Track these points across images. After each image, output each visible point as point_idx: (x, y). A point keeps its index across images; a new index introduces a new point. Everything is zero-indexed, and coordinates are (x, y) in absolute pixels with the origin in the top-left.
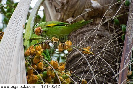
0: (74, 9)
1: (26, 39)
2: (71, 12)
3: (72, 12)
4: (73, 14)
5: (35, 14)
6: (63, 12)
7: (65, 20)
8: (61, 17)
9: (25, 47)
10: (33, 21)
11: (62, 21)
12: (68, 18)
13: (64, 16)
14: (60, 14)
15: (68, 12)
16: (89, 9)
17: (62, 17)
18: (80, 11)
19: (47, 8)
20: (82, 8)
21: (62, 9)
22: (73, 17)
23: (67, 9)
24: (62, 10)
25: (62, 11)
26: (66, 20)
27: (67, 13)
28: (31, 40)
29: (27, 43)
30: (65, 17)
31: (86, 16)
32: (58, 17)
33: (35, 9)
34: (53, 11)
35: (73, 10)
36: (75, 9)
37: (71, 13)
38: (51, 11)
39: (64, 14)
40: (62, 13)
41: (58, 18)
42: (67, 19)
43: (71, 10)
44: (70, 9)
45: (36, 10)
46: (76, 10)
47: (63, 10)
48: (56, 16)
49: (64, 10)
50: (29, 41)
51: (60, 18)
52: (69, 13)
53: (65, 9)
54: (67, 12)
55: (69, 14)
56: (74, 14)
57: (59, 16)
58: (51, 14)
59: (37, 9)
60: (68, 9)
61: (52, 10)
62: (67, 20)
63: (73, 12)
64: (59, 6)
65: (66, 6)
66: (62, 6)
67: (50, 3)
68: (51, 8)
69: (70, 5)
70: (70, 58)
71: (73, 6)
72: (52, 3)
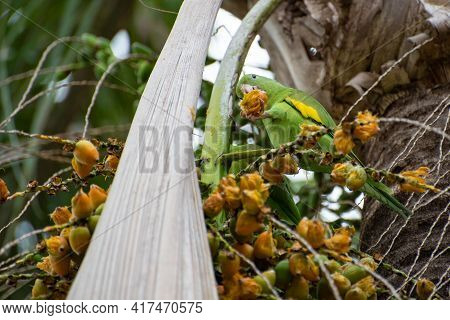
0: (369, 40)
1: (208, 160)
2: (358, 54)
3: (363, 52)
4: (368, 58)
5: (233, 73)
6: (332, 56)
7: (341, 83)
8: (327, 73)
9: (205, 190)
10: (229, 94)
11: (332, 88)
12: (353, 74)
13: (337, 72)
14: (322, 64)
15: (351, 54)
16: (421, 35)
17: (332, 73)
18: (390, 47)
19: (279, 52)
20: (396, 36)
21: (327, 45)
22: (368, 69)
23: (344, 43)
24: (328, 49)
25: (329, 54)
26: (344, 83)
27: (346, 58)
28: (226, 164)
29: (212, 176)
30: (341, 73)
31: (413, 60)
32: (318, 77)
33: (232, 55)
34: (299, 58)
35: (365, 45)
36: (373, 41)
37: (361, 56)
38: (292, 59)
39: (338, 63)
40: (331, 62)
41: (319, 81)
42: (350, 78)
43: (358, 47)
44: (356, 44)
45: (236, 59)
46: (376, 43)
47: (332, 49)
48: (311, 75)
49: (335, 50)
50: (218, 166)
51: (325, 79)
52: (353, 57)
53: (338, 44)
54: (348, 55)
55: (353, 62)
56: (370, 59)
57: (322, 74)
58: (291, 68)
59: (238, 54)
60: (350, 45)
61: (294, 55)
62: (348, 84)
63: (367, 54)
64: (318, 39)
65: (341, 36)
66: (328, 37)
67: (285, 29)
68: (291, 48)
69: (354, 30)
70: (372, 214)
71: (364, 32)
72: (290, 31)
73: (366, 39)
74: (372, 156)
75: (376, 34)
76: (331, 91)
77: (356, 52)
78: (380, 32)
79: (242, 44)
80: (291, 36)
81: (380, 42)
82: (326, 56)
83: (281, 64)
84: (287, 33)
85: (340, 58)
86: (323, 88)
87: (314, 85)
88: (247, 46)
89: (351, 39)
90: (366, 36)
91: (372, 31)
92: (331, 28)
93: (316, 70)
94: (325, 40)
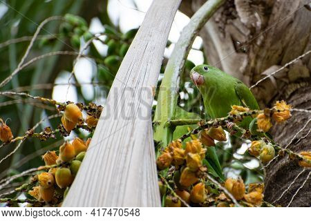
0: (282, 43)
1: (159, 124)
2: (273, 52)
3: (277, 51)
4: (280, 55)
5: (181, 59)
6: (254, 51)
7: (258, 72)
8: (249, 64)
9: (157, 145)
10: (177, 75)
11: (252, 74)
12: (268, 66)
13: (256, 63)
14: (245, 56)
15: (268, 50)
17: (252, 64)
18: (298, 49)
19: (212, 42)
20: (303, 41)
21: (250, 44)
22: (279, 64)
24: (251, 46)
25: (251, 51)
26: (260, 73)
27: (264, 54)
28: (172, 127)
29: (162, 135)
30: (259, 64)
32: (240, 65)
33: (182, 45)
34: (228, 49)
35: (279, 46)
36: (285, 44)
37: (274, 53)
38: (223, 50)
39: (257, 57)
40: (252, 55)
41: (242, 69)
42: (265, 69)
43: (274, 47)
44: (272, 44)
45: (184, 48)
46: (288, 44)
47: (253, 47)
48: (236, 63)
49: (256, 47)
50: (166, 129)
51: (246, 67)
52: (269, 53)
53: (259, 43)
54: (265, 52)
55: (268, 57)
56: (281, 55)
57: (245, 63)
58: (221, 56)
59: (186, 46)
60: (268, 44)
61: (224, 47)
62: (264, 73)
63: (280, 52)
64: (244, 37)
65: (262, 37)
66: (251, 37)
67: (220, 28)
68: (223, 41)
69: (272, 34)
70: (274, 172)
71: (279, 36)
72: (224, 30)
73: (280, 41)
74: (277, 129)
75: (287, 38)
76: (250, 76)
77: (272, 50)
78: (291, 37)
79: (189, 38)
80: (224, 33)
81: (290, 44)
82: (249, 51)
83: (213, 52)
84: (221, 30)
85: (259, 54)
86: (244, 74)
87: (238, 70)
88: (192, 39)
89: (269, 40)
90: (280, 39)
91: (285, 36)
92: (255, 31)
93: (240, 60)
94: (249, 39)
